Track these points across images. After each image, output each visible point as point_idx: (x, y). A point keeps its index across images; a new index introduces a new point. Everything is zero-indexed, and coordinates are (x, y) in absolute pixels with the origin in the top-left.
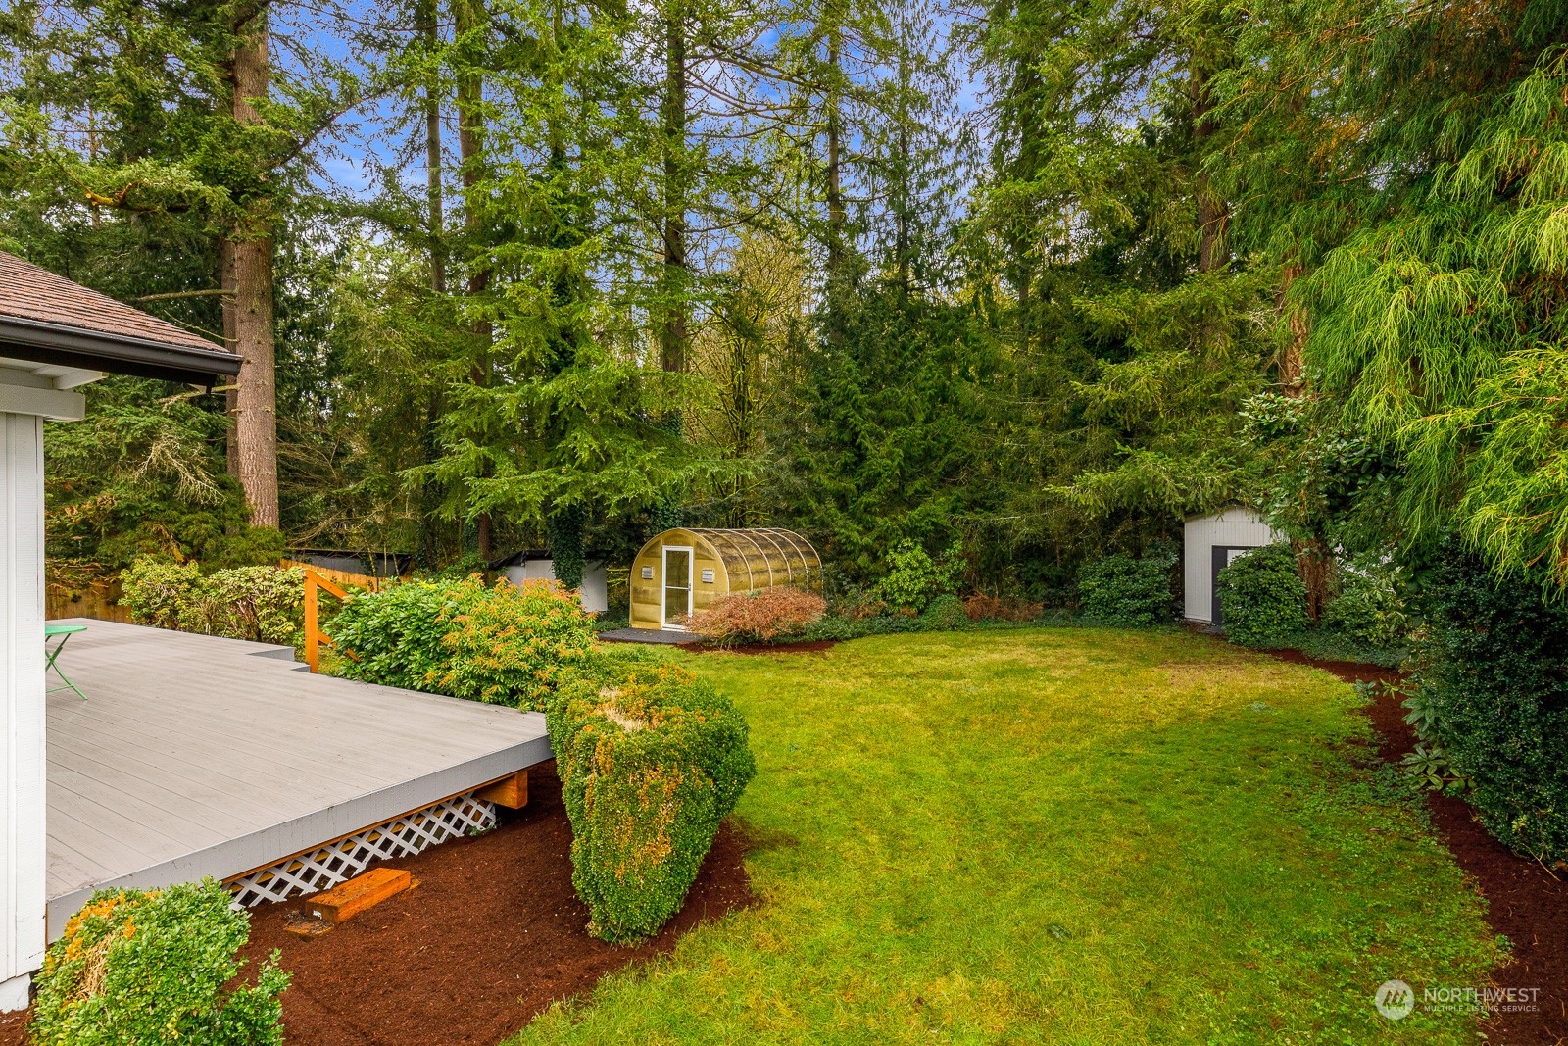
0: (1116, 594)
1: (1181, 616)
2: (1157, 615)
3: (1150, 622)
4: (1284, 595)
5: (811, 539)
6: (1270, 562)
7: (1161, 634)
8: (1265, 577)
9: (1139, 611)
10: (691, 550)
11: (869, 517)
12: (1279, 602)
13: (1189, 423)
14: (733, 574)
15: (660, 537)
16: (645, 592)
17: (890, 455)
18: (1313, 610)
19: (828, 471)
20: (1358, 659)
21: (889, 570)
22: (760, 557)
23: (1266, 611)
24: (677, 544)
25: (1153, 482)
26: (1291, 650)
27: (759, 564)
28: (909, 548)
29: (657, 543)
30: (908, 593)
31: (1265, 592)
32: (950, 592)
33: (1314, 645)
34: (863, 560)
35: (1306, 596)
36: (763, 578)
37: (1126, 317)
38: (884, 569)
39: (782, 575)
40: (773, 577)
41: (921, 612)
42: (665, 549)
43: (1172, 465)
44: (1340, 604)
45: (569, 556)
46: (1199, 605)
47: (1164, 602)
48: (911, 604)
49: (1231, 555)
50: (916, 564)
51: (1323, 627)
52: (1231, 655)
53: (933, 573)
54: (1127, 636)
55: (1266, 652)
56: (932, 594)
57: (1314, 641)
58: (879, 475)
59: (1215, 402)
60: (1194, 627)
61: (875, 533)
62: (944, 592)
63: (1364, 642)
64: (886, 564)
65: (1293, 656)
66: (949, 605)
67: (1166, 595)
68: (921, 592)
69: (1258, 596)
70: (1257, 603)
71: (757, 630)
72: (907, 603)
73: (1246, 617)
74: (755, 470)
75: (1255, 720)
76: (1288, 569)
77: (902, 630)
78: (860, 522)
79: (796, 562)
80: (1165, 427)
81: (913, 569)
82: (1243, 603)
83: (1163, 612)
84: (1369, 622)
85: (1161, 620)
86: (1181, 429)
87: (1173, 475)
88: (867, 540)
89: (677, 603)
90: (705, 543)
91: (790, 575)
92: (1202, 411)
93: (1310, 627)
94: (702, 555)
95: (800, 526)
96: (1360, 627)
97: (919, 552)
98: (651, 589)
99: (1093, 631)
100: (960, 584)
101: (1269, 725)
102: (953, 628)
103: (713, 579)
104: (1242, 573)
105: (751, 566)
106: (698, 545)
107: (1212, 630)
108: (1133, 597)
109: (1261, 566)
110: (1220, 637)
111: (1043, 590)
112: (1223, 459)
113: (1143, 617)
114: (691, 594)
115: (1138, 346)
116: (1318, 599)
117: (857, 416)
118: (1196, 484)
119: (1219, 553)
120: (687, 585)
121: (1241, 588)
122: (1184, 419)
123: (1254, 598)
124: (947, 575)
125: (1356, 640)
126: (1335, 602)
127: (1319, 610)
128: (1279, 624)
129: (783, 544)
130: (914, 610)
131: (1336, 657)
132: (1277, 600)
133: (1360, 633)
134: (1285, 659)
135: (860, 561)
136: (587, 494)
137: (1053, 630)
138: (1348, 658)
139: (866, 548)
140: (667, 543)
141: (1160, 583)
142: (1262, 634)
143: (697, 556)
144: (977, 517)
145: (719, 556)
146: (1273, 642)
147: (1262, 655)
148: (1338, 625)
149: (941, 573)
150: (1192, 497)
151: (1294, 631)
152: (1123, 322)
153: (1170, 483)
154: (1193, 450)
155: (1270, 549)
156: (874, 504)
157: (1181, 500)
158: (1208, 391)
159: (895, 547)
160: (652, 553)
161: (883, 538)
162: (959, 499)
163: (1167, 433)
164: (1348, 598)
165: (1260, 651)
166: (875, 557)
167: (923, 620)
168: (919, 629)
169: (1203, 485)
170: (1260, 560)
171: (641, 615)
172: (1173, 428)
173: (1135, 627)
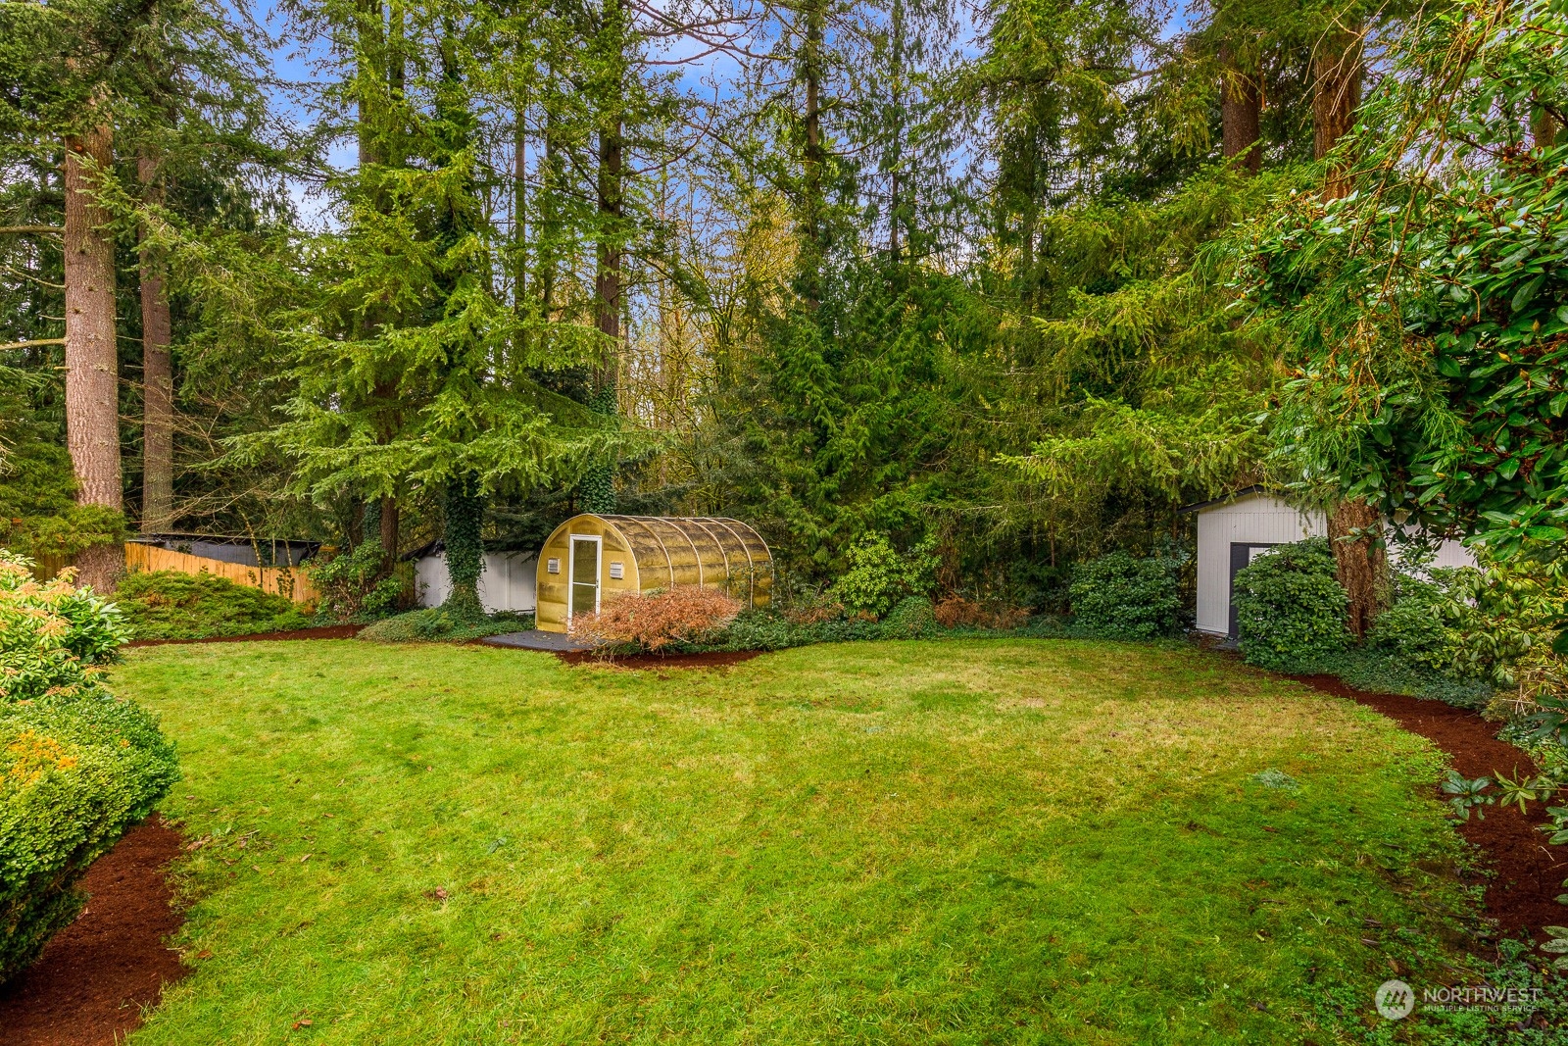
0: (1113, 600)
1: (1192, 626)
2: (1161, 625)
3: (1152, 634)
4: (1318, 605)
5: (763, 530)
6: (1301, 562)
7: (1162, 649)
8: (1294, 581)
9: (1139, 620)
10: (599, 539)
11: (828, 506)
12: (1313, 613)
13: (1193, 372)
14: (647, 568)
15: (567, 525)
16: (551, 588)
17: (855, 435)
18: (1357, 624)
19: (785, 453)
20: (1419, 693)
21: (849, 568)
22: (684, 549)
23: (1294, 624)
24: (584, 532)
25: (1136, 449)
26: (1326, 676)
27: (686, 558)
28: (874, 543)
29: (564, 531)
30: (868, 594)
31: (1294, 600)
32: (917, 594)
33: (1357, 671)
34: (821, 555)
35: (1348, 606)
36: (689, 574)
37: (1109, 232)
38: (845, 566)
39: (717, 570)
40: (704, 573)
41: (882, 617)
42: (573, 538)
43: (1164, 426)
44: (1392, 617)
45: (462, 545)
46: (1214, 616)
47: (1170, 610)
48: (872, 607)
49: (1253, 552)
50: (877, 561)
51: (1370, 647)
52: (1246, 681)
53: (900, 572)
54: (1120, 651)
55: (1293, 677)
56: (895, 596)
57: (1357, 665)
58: (842, 457)
59: (1227, 345)
60: (1206, 641)
61: (836, 525)
62: (912, 594)
63: (1426, 669)
64: (846, 560)
65: (1328, 684)
66: (917, 607)
67: (1174, 600)
68: (882, 593)
69: (1284, 605)
70: (1283, 615)
71: (643, 638)
72: (865, 605)
73: (1269, 631)
74: (668, 444)
75: (1264, 804)
76: (1325, 572)
77: (857, 637)
78: (820, 511)
79: (737, 556)
80: (1159, 379)
81: (875, 566)
82: (1265, 613)
83: (1168, 622)
84: (1433, 642)
85: (1165, 631)
86: (1181, 381)
87: (1164, 439)
88: (825, 532)
89: (584, 602)
90: (615, 531)
91: (727, 571)
92: (1210, 356)
93: (1353, 646)
94: (612, 545)
95: (750, 515)
96: (1421, 648)
97: (883, 546)
98: (557, 585)
99: (1081, 643)
100: (931, 584)
101: (1286, 817)
102: (917, 636)
103: (622, 574)
104: (1265, 575)
105: (673, 559)
106: (607, 534)
107: (1228, 646)
108: (1132, 603)
109: (1290, 567)
110: (1236, 655)
111: (1031, 593)
112: (1236, 419)
113: (1143, 627)
114: (598, 591)
115: (1126, 271)
116: (1363, 611)
117: (816, 388)
118: (1196, 451)
119: (1239, 552)
120: (595, 582)
121: (1262, 595)
122: (1185, 368)
123: (1279, 607)
124: (916, 574)
125: (1416, 666)
126: (1386, 614)
127: (1364, 624)
128: (1311, 642)
129: (723, 536)
130: (874, 614)
131: (1388, 689)
132: (1309, 610)
133: (1421, 657)
134: (1319, 688)
135: (816, 556)
136: (457, 468)
137: (1034, 642)
138: (1405, 691)
139: (825, 542)
140: (575, 532)
141: (1166, 587)
142: (1288, 653)
143: (606, 547)
144: (950, 505)
145: (628, 547)
146: (1303, 665)
147: (1287, 682)
148: (1390, 644)
149: (910, 571)
150: (1190, 469)
151: (1331, 651)
152: (1105, 238)
153: (1160, 449)
154: (1194, 407)
155: (1303, 546)
156: (835, 490)
157: (1175, 472)
158: (1218, 329)
159: (857, 541)
160: (560, 544)
161: (844, 530)
162: (935, 487)
163: (1162, 386)
164: (1406, 609)
165: (1286, 676)
166: (834, 553)
167: (885, 626)
168: (876, 636)
169: (1205, 452)
170: (1289, 561)
171: (546, 615)
172: (1169, 382)
173: (1133, 639)
